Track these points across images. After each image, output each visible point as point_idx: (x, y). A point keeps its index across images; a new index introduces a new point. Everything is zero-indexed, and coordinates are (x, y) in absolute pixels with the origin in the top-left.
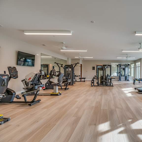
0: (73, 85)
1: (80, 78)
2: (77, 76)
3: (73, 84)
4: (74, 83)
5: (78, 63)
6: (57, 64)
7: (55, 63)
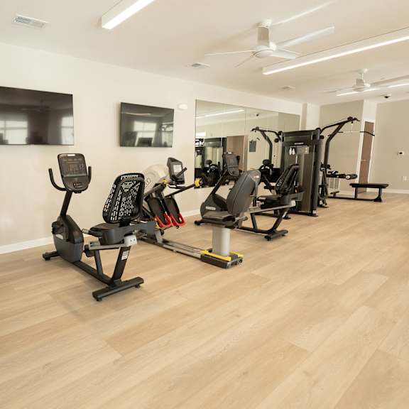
0: (315, 215)
1: (353, 185)
2: (342, 176)
3: (314, 212)
4: (321, 206)
5: (351, 119)
6: (263, 132)
7: (257, 129)
